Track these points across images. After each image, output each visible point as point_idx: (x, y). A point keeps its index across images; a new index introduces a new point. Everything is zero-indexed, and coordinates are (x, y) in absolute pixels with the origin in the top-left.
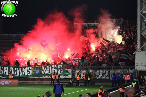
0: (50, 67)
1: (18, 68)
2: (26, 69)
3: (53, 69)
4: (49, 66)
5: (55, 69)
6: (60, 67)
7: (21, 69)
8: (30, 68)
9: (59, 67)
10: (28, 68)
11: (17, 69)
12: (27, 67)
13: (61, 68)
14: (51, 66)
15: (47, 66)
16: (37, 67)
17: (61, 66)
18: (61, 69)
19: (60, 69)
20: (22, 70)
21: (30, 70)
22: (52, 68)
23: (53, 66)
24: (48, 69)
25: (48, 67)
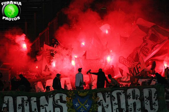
0: (120, 93)
1: (26, 98)
2: (51, 100)
3: (131, 101)
4: (118, 91)
5: (135, 100)
6: (150, 93)
7: (35, 99)
8: (61, 97)
9: (146, 92)
10: (57, 97)
11: (23, 101)
12: (54, 93)
13: (153, 95)
14: (125, 92)
15: (111, 92)
16: (81, 94)
17: (154, 90)
18: (154, 100)
19: (150, 98)
20: (38, 102)
21: (62, 101)
22: (127, 97)
23: (130, 91)
24: (116, 101)
25: (114, 94)
